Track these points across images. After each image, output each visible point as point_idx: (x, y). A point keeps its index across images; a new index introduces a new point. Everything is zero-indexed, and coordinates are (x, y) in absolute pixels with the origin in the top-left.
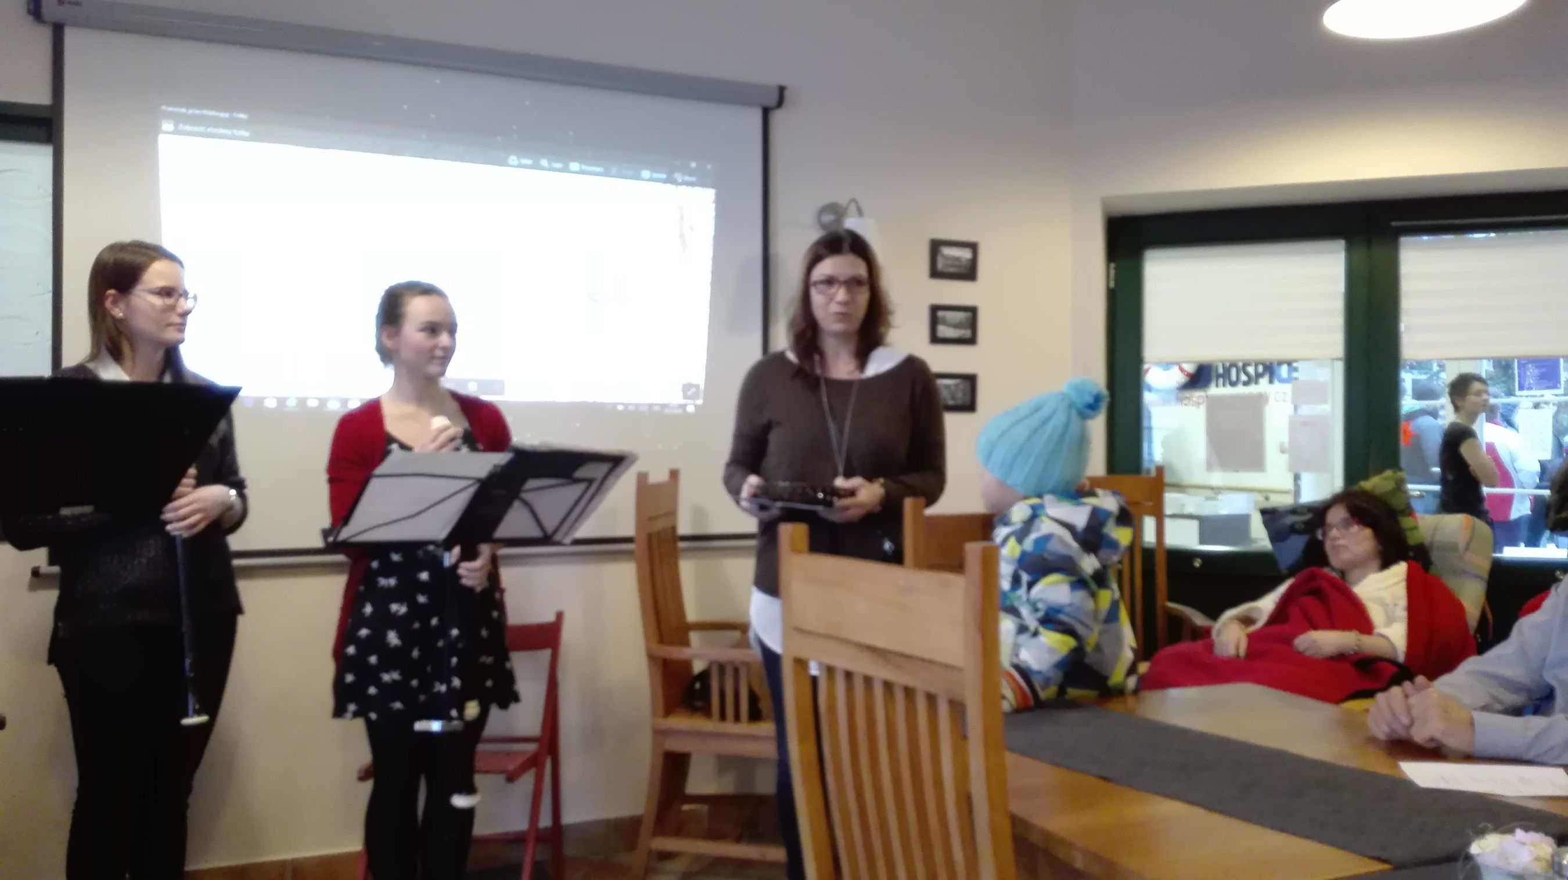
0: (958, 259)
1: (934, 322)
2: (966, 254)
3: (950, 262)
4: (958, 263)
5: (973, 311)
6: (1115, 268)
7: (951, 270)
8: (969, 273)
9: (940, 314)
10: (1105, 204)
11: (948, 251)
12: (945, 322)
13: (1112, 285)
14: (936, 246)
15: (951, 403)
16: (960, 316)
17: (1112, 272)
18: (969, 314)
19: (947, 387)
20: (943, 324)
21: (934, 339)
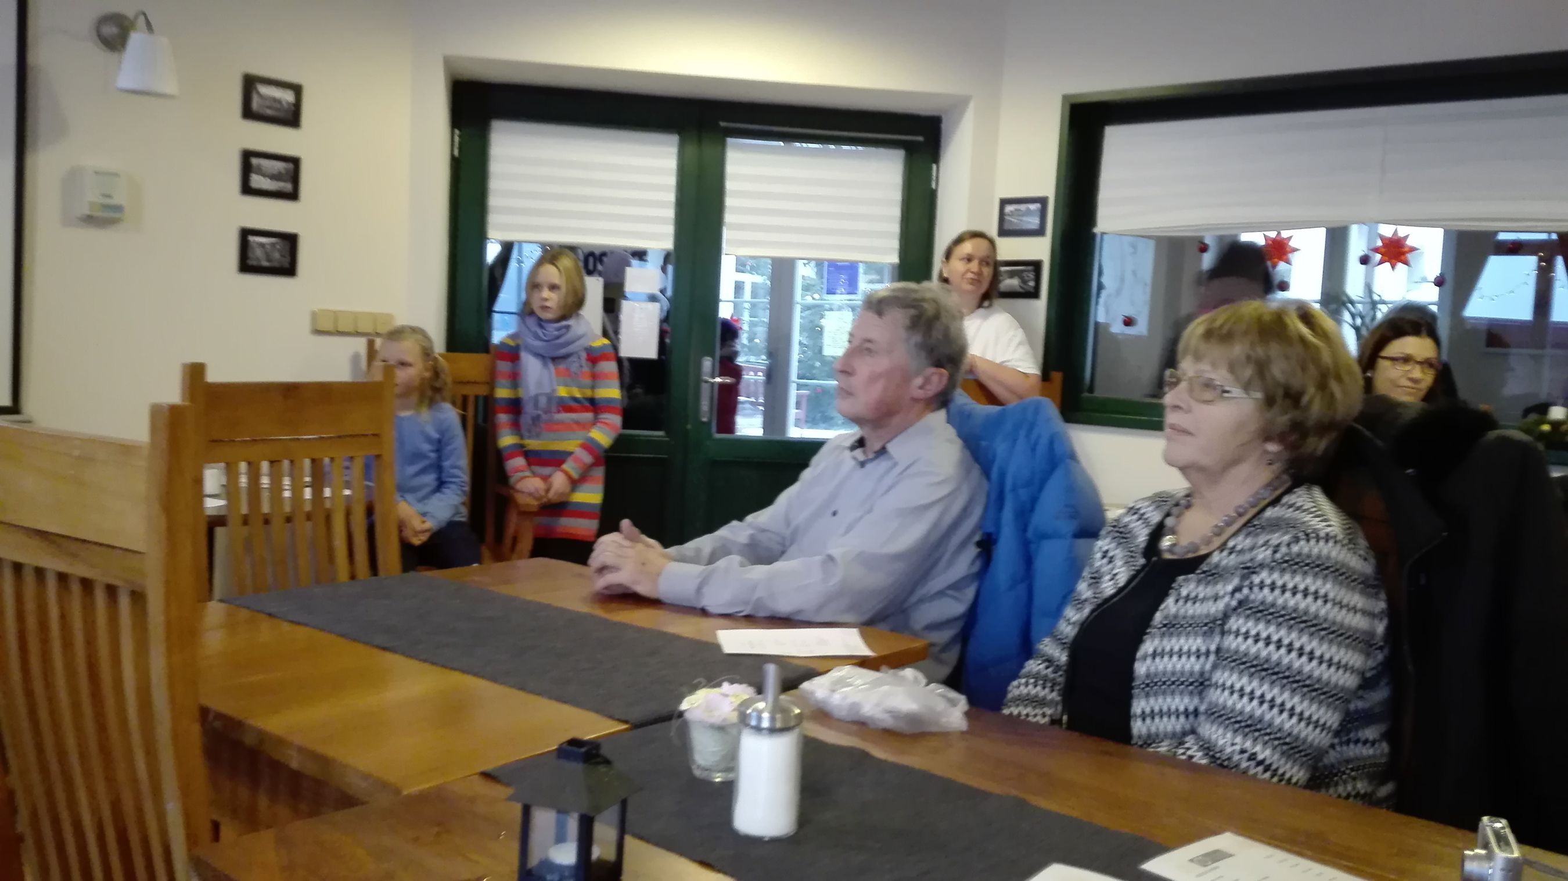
0: (279, 101)
1: (247, 169)
2: (288, 97)
3: (268, 103)
4: (278, 106)
5: (295, 162)
6: (460, 136)
7: (269, 112)
8: (291, 118)
9: (255, 161)
10: (448, 63)
11: (265, 90)
12: (260, 171)
13: (456, 153)
14: (250, 83)
15: (265, 264)
16: (278, 166)
17: (457, 139)
18: (291, 166)
19: (262, 245)
20: (257, 173)
21: (247, 189)
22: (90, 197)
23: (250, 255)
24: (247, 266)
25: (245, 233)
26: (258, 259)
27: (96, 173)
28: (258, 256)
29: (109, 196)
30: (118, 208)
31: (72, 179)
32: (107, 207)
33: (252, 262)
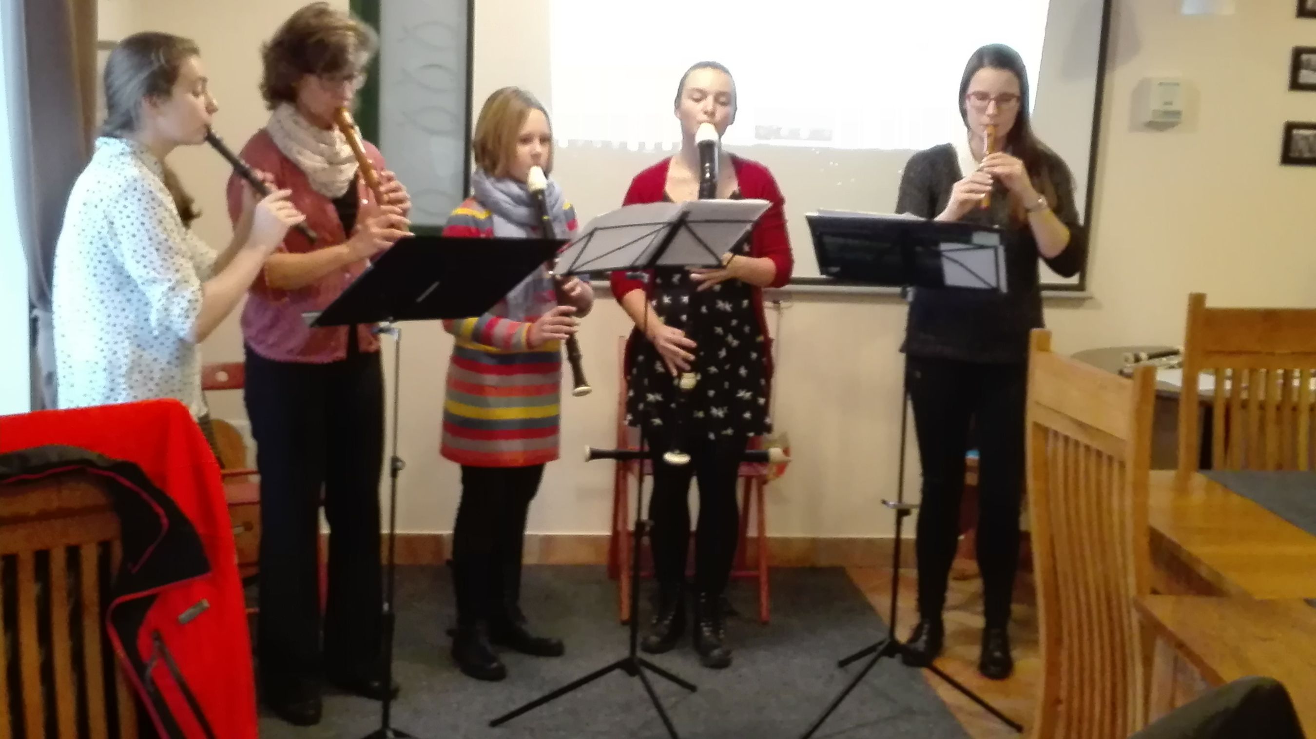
1: (1297, 65)
9: (1305, 57)
12: (1308, 66)
15: (1307, 155)
19: (1306, 138)
20: (1307, 69)
21: (1295, 85)
22: (1155, 104)
23: (1293, 147)
24: (1289, 157)
25: (1290, 128)
26: (1300, 151)
27: (1161, 84)
28: (1301, 148)
29: (1171, 103)
30: (1177, 114)
31: (1141, 91)
32: (1167, 113)
33: (1294, 154)
